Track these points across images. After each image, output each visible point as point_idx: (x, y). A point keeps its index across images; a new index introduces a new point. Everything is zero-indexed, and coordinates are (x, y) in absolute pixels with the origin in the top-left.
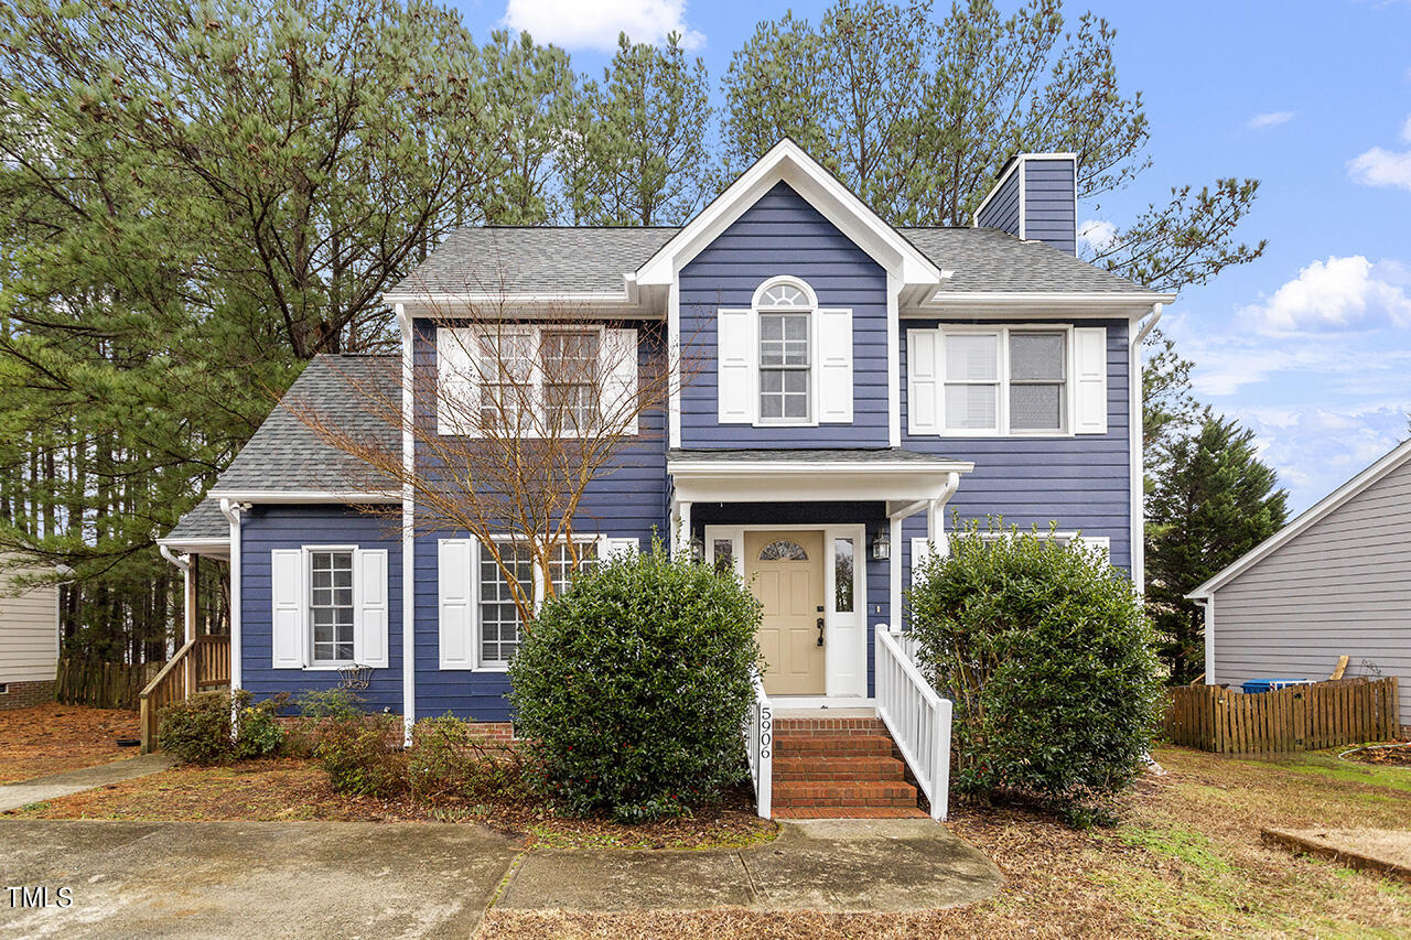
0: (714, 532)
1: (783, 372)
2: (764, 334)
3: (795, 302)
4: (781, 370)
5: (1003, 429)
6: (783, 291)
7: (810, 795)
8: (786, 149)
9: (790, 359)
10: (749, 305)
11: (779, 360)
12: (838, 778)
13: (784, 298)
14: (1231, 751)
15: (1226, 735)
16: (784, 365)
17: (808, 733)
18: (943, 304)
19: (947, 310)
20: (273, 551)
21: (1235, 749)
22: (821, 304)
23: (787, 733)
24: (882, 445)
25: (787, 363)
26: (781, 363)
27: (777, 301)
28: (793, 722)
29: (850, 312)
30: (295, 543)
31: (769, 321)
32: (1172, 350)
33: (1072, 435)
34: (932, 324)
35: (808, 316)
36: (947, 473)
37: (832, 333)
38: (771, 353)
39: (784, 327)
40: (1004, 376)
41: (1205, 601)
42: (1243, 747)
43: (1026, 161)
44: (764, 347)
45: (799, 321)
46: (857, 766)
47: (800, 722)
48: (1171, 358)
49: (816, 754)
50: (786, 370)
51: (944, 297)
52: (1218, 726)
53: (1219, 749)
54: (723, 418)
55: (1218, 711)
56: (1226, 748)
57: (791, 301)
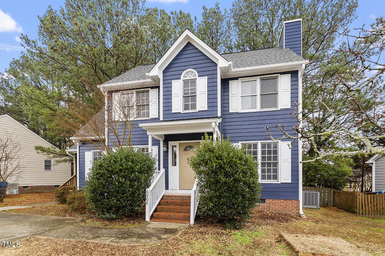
0: (171, 143)
1: (190, 97)
2: (185, 86)
3: (193, 76)
4: (189, 96)
5: (258, 109)
6: (190, 73)
7: (164, 216)
8: (187, 32)
9: (191, 93)
10: (180, 78)
11: (188, 93)
12: (177, 212)
13: (190, 76)
14: (363, 214)
15: (361, 208)
16: (190, 95)
17: (179, 199)
18: (236, 72)
19: (239, 74)
20: (85, 152)
21: (364, 213)
22: (199, 76)
23: (174, 199)
24: (216, 116)
25: (191, 94)
26: (189, 94)
27: (188, 77)
28: (176, 196)
29: (207, 77)
30: (90, 150)
31: (186, 82)
32: (381, 79)
33: (279, 109)
34: (237, 78)
35: (196, 80)
36: (212, 123)
37: (202, 84)
38: (186, 92)
39: (190, 83)
40: (258, 92)
41: (372, 164)
42: (367, 213)
43: (285, 23)
44: (185, 90)
45: (194, 81)
46: (182, 209)
47: (178, 196)
48: (381, 82)
49: (177, 205)
50: (191, 96)
51: (236, 70)
52: (358, 205)
53: (358, 213)
54: (173, 111)
55: (358, 200)
56: (361, 213)
57: (192, 76)
